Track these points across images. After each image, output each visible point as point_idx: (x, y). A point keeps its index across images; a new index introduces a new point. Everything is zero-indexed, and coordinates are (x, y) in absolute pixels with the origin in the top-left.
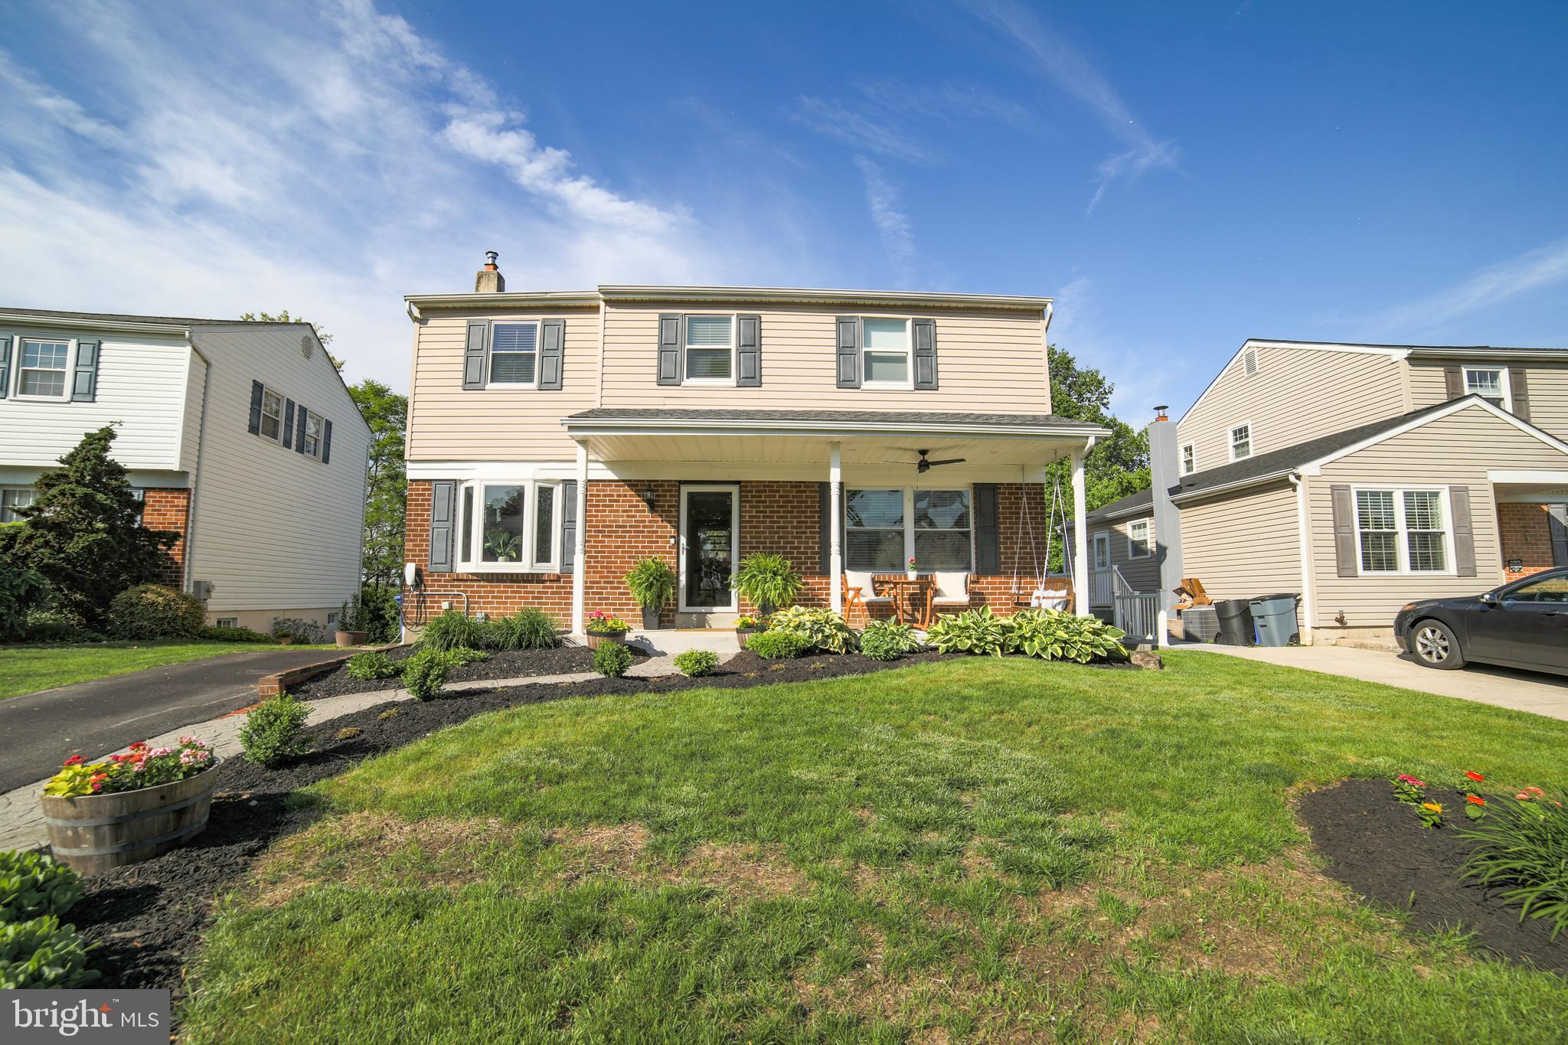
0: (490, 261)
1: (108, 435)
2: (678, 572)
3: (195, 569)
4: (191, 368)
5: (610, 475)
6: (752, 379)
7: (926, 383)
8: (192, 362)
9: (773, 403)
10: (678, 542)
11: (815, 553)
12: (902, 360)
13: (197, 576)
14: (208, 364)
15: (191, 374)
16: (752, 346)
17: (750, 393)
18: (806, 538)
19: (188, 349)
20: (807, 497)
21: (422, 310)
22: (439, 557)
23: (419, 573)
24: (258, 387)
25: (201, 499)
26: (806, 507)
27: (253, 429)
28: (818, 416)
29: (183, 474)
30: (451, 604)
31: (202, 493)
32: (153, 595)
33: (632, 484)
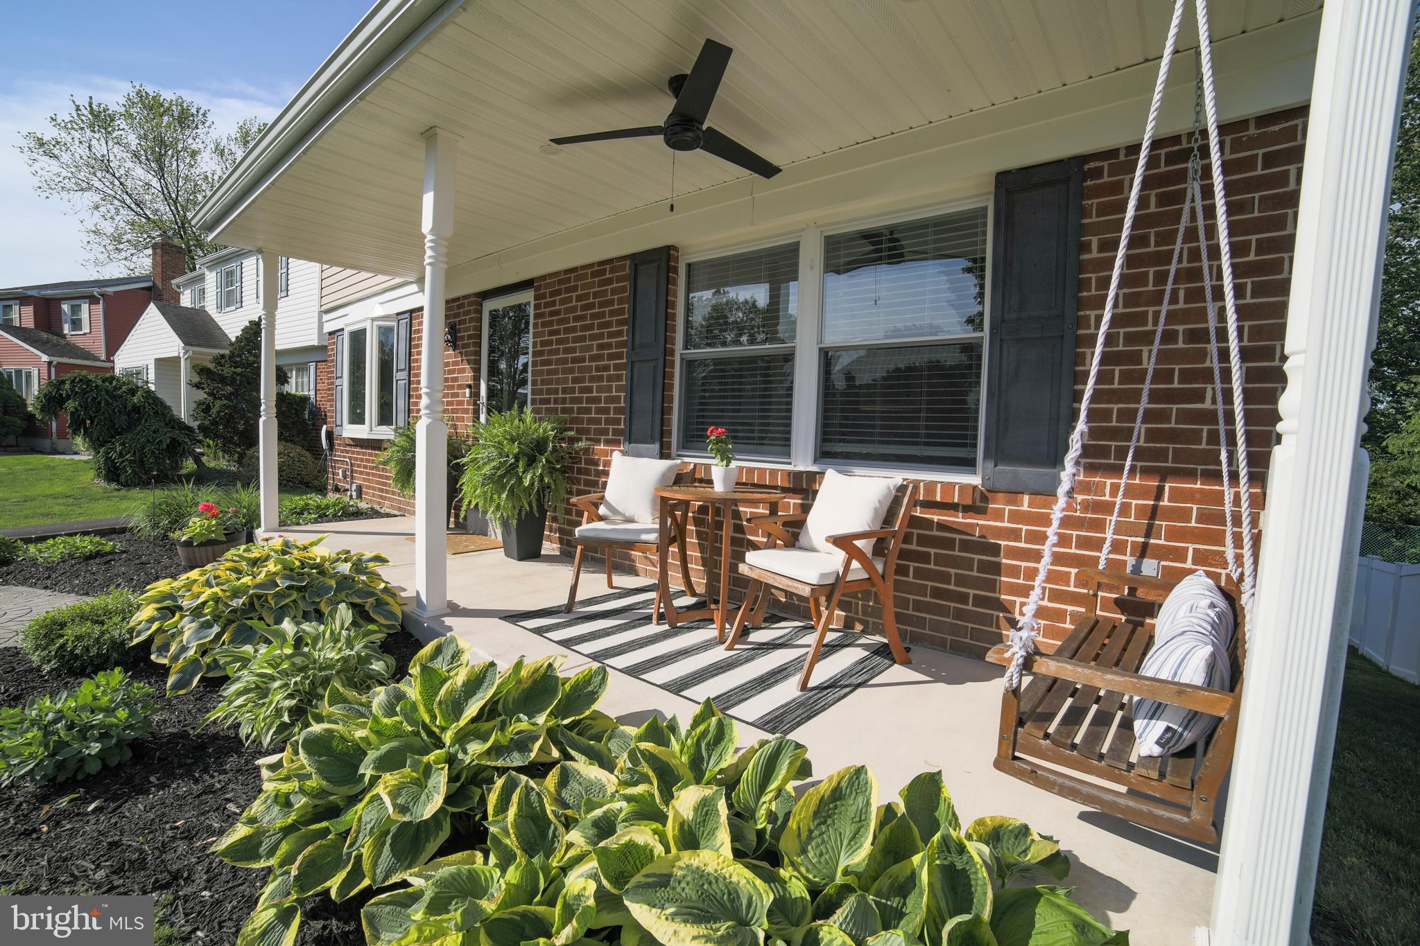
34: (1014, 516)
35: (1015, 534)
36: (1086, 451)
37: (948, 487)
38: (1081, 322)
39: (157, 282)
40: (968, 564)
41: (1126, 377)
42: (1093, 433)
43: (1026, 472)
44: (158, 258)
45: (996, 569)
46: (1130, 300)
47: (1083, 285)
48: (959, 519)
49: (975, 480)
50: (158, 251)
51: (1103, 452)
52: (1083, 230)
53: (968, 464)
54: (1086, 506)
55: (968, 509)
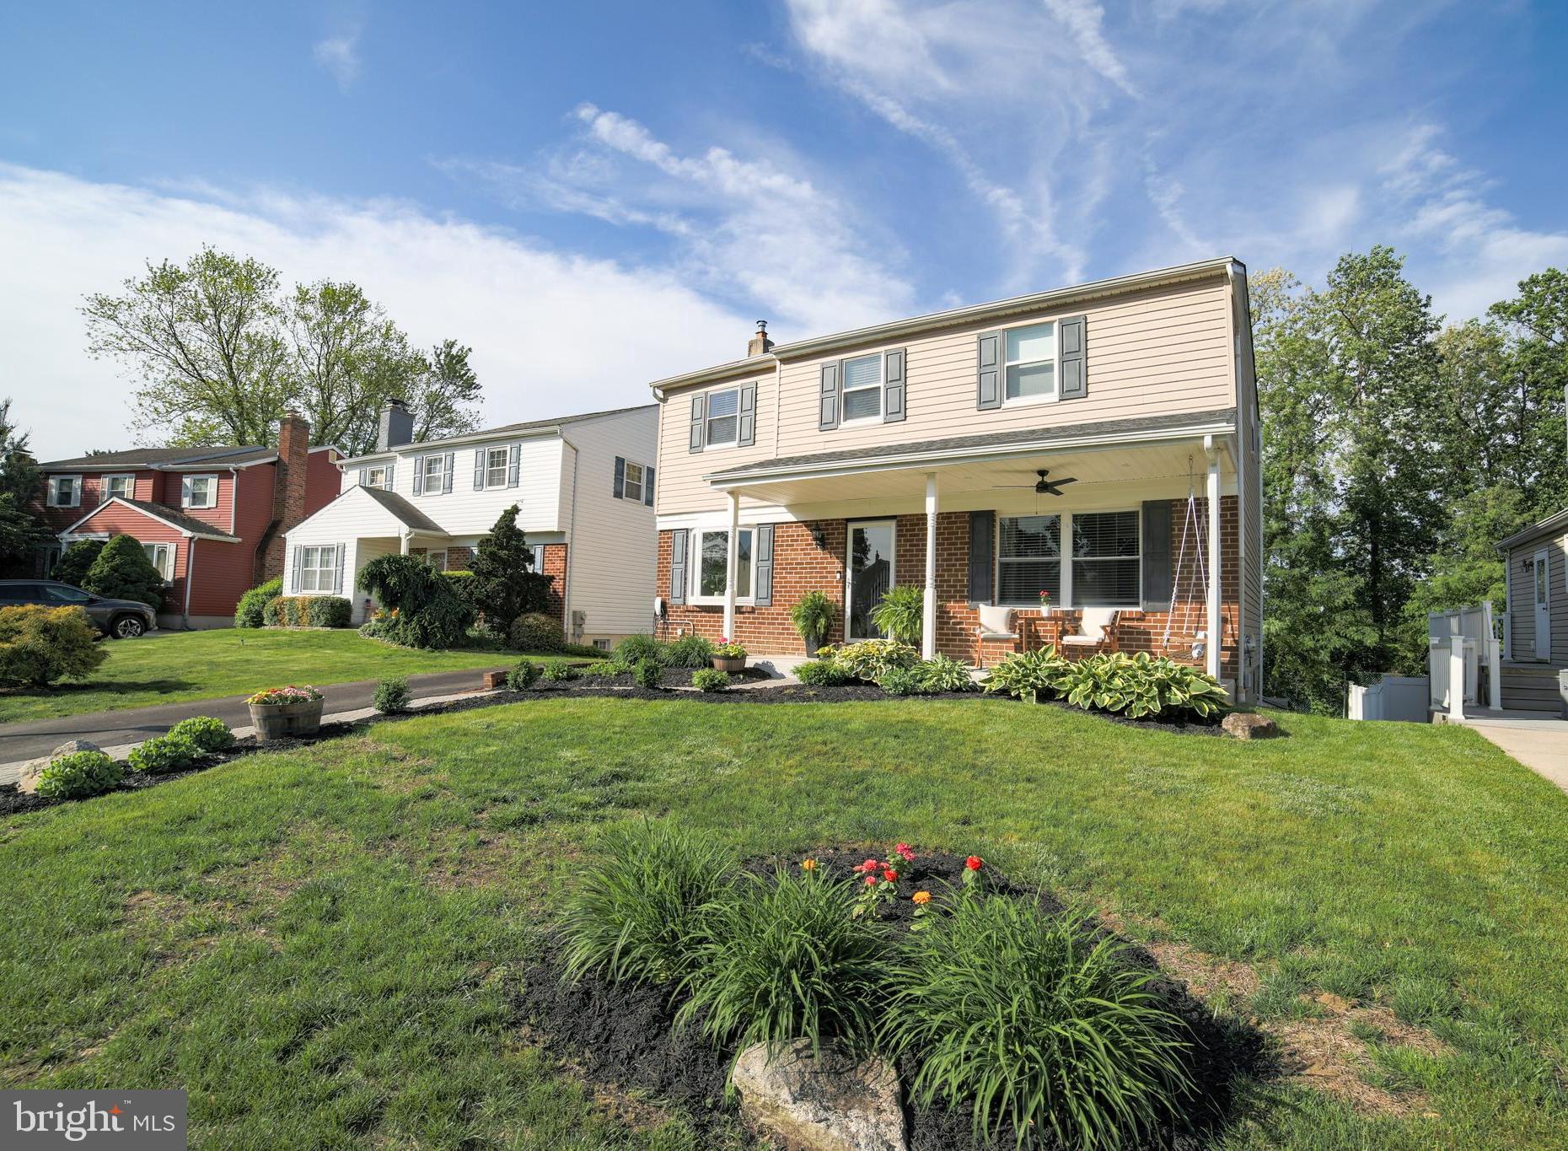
0: (760, 329)
1: (515, 510)
2: (844, 606)
3: (573, 602)
4: (564, 455)
5: (791, 518)
6: (900, 413)
7: (1075, 390)
8: (564, 450)
9: (923, 434)
10: (845, 577)
11: (964, 586)
12: (1049, 368)
13: (574, 607)
14: (577, 451)
15: (564, 460)
16: (900, 380)
17: (898, 427)
18: (956, 570)
19: (561, 441)
20: (958, 528)
21: (665, 392)
22: (677, 593)
23: (664, 605)
24: (620, 461)
25: (575, 551)
26: (956, 538)
27: (618, 494)
28: (961, 443)
29: (562, 533)
30: (683, 631)
31: (575, 546)
32: (533, 619)
33: (807, 524)
34: (1155, 621)
35: (1156, 627)
36: (1177, 597)
37: (1131, 613)
38: (1174, 554)
39: (283, 457)
40: (1139, 640)
41: (1188, 573)
42: (1179, 591)
43: (1158, 605)
44: (287, 434)
45: (1150, 640)
46: (1188, 548)
47: (1174, 542)
48: (1135, 623)
49: (1140, 609)
50: (288, 426)
51: (1183, 597)
52: (1172, 524)
53: (1137, 604)
54: (1179, 615)
55: (1138, 620)
